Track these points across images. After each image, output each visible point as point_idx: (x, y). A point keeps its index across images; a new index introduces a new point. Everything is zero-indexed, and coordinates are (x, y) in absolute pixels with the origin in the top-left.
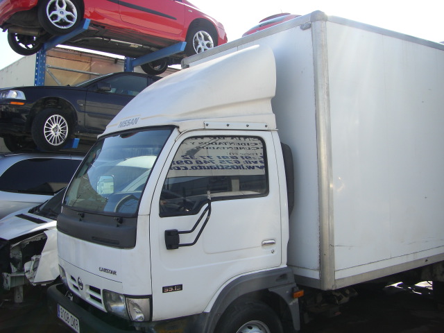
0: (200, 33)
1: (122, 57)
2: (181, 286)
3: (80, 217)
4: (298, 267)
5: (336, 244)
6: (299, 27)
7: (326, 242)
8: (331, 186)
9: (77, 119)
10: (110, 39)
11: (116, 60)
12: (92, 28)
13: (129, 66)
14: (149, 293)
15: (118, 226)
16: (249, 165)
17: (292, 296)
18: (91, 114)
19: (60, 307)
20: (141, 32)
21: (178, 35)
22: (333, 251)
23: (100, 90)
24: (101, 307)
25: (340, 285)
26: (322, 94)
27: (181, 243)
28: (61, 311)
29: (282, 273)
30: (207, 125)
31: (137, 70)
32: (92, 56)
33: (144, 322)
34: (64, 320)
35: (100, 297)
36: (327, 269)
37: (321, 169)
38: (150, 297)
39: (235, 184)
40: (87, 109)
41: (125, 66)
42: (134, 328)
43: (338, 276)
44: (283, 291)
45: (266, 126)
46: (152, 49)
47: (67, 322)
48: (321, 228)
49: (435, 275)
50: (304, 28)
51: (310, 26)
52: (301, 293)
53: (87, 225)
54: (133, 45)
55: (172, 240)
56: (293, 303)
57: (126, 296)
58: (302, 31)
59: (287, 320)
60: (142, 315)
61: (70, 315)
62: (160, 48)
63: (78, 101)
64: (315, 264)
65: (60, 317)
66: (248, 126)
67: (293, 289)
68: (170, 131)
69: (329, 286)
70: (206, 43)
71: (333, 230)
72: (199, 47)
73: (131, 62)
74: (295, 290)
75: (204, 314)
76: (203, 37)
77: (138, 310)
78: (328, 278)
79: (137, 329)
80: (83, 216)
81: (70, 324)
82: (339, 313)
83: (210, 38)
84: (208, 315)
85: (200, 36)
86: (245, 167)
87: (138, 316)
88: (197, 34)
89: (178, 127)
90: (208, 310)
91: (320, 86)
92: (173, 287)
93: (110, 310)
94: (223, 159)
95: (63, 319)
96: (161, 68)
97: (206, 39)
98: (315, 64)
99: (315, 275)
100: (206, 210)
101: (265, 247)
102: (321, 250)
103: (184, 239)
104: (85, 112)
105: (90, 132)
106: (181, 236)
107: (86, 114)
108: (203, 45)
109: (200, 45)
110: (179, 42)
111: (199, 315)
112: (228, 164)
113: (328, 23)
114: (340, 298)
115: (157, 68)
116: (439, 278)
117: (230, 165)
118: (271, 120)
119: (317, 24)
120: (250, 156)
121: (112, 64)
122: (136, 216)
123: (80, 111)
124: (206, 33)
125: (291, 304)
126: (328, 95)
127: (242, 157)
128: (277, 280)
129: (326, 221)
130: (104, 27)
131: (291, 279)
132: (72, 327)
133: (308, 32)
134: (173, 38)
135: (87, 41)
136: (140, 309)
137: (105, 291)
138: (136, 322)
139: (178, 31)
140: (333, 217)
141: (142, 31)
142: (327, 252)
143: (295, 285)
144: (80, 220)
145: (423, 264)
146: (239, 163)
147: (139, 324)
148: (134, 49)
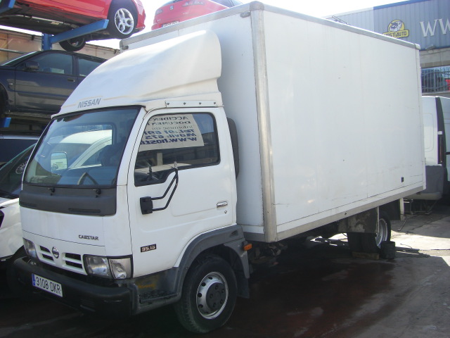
0: (121, 10)
1: (40, 34)
2: (155, 245)
3: (50, 192)
4: (244, 225)
5: (276, 202)
6: (238, 15)
7: (269, 202)
8: (271, 153)
9: (7, 98)
10: (31, 16)
11: (33, 36)
12: (17, 7)
13: (46, 43)
14: (129, 253)
15: (97, 197)
16: (172, 138)
17: (242, 249)
18: (22, 93)
19: (36, 276)
20: (64, 11)
21: (100, 13)
22: (275, 209)
23: (28, 69)
24: (82, 271)
25: (281, 238)
26: (261, 74)
27: (154, 207)
28: (36, 280)
29: (233, 230)
30: (168, 104)
31: (56, 47)
32: (8, 33)
33: (127, 279)
34: (42, 288)
35: (81, 262)
36: (270, 224)
37: (262, 139)
38: (131, 257)
39: (160, 157)
40: (17, 88)
41: (43, 42)
42: (117, 285)
43: (279, 229)
44: (235, 245)
45: (215, 103)
46: (73, 26)
47: (45, 289)
48: (263, 190)
49: (350, 227)
50: (243, 16)
51: (249, 14)
52: (249, 246)
53: (59, 198)
54: (54, 22)
55: (146, 206)
56: (243, 255)
57: (108, 258)
58: (241, 18)
59: (239, 270)
60: (124, 273)
61: (49, 281)
62: (80, 25)
63: (8, 80)
64: (260, 220)
65: (36, 285)
66: (200, 103)
67: (243, 243)
68: (136, 111)
69: (272, 238)
70: (127, 20)
71: (274, 192)
72: (120, 24)
73: (50, 39)
74: (245, 244)
75: (174, 269)
76: (123, 14)
77: (119, 269)
78: (271, 232)
79: (120, 285)
80: (54, 191)
81: (49, 290)
82: (276, 263)
83: (130, 15)
84: (178, 269)
85: (121, 13)
86: (169, 140)
87: (120, 274)
88: (118, 11)
89: (144, 107)
90: (177, 265)
91: (259, 67)
92: (149, 247)
93: (90, 272)
94: (148, 135)
95: (39, 286)
96: (79, 44)
97: (127, 16)
98: (254, 48)
99: (260, 230)
100: (174, 178)
101: (220, 208)
102: (264, 209)
103: (156, 204)
104: (15, 91)
105: (21, 111)
106: (153, 201)
107: (17, 93)
108: (124, 22)
109: (121, 23)
110: (101, 20)
111: (169, 270)
112: (154, 139)
113: (264, 11)
114: (276, 251)
115: (75, 44)
116: (354, 229)
117: (156, 140)
118: (218, 98)
119: (256, 14)
120: (173, 130)
121: (28, 41)
122: (114, 186)
123: (11, 91)
124: (127, 11)
125: (242, 256)
126: (266, 75)
127: (166, 132)
128: (230, 236)
129: (268, 184)
130: (28, 5)
131: (241, 235)
132: (53, 292)
133: (248, 19)
134: (95, 16)
135: (8, 18)
136: (122, 268)
137: (85, 256)
138: (119, 279)
139: (100, 9)
140: (273, 180)
141: (66, 9)
142: (269, 209)
143: (244, 240)
144: (51, 195)
145: (344, 216)
146: (163, 137)
147: (122, 282)
148: (54, 26)
